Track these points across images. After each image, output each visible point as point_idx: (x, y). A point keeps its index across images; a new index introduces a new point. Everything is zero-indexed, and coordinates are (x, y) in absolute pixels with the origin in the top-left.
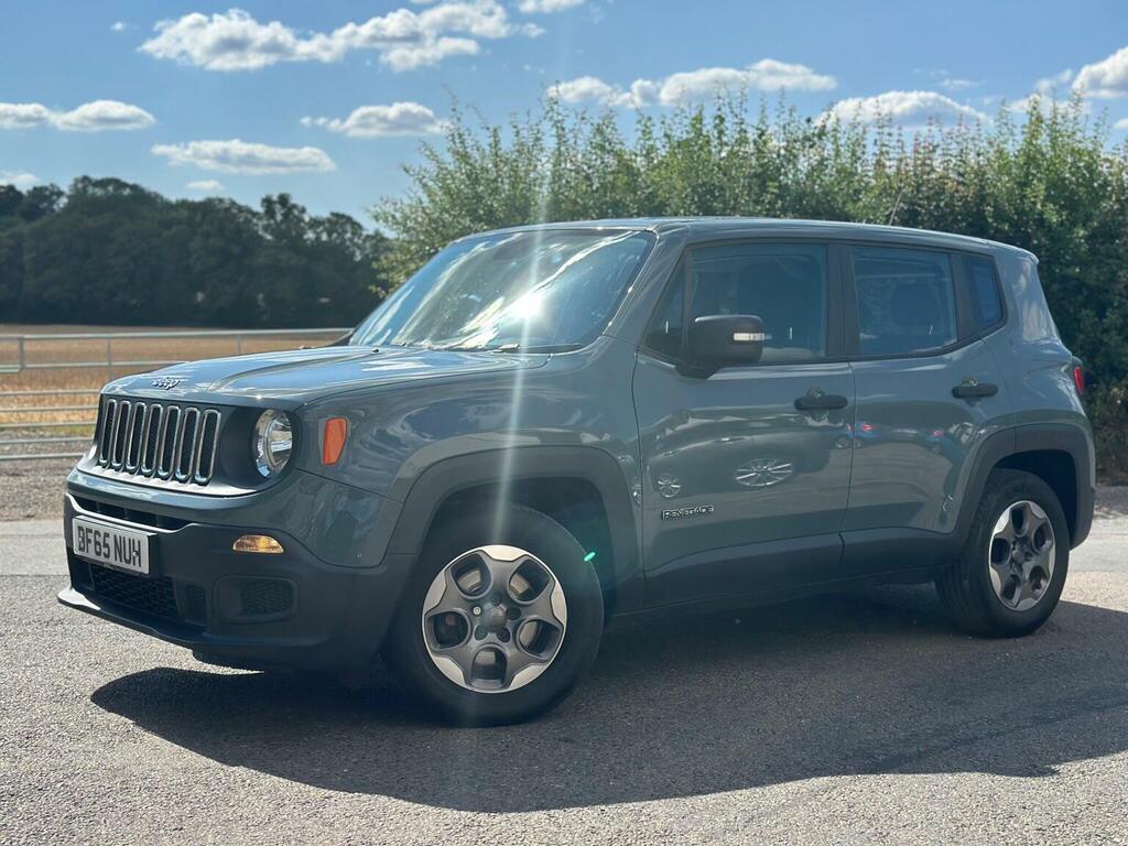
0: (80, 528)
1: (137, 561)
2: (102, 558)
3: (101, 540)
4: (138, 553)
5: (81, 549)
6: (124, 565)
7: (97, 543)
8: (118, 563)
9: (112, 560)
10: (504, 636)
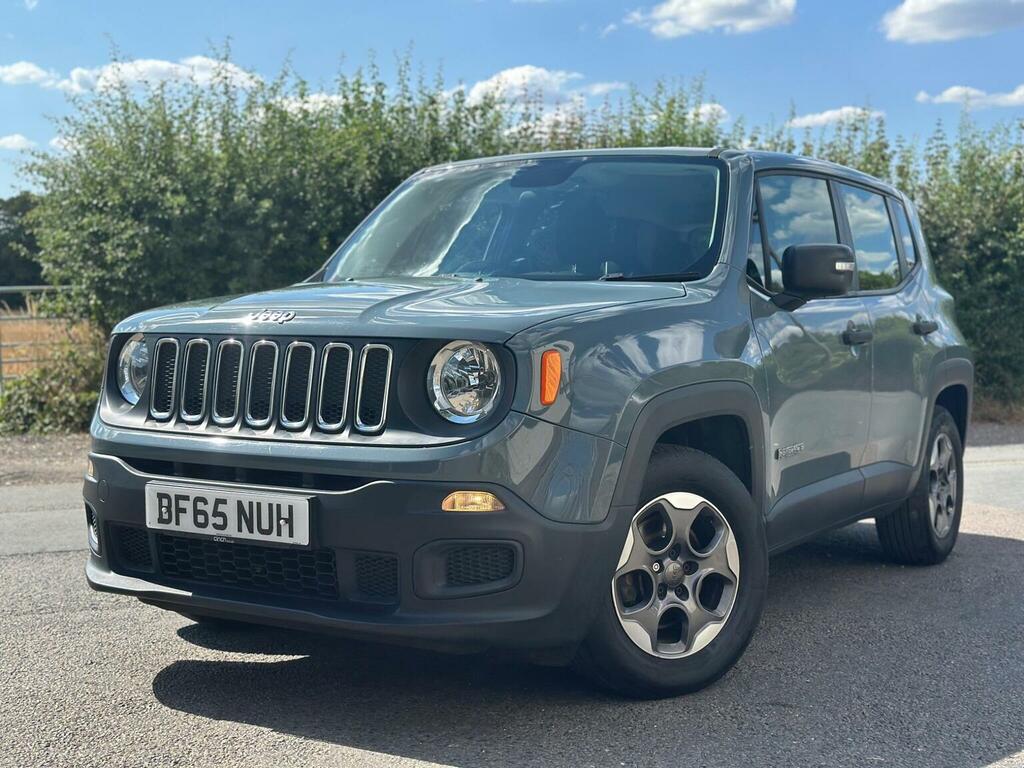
0: (161, 496)
1: (285, 529)
2: (210, 531)
3: (209, 509)
4: (290, 521)
5: (161, 520)
6: (257, 536)
7: (197, 512)
8: (245, 534)
9: (232, 531)
10: (682, 593)
